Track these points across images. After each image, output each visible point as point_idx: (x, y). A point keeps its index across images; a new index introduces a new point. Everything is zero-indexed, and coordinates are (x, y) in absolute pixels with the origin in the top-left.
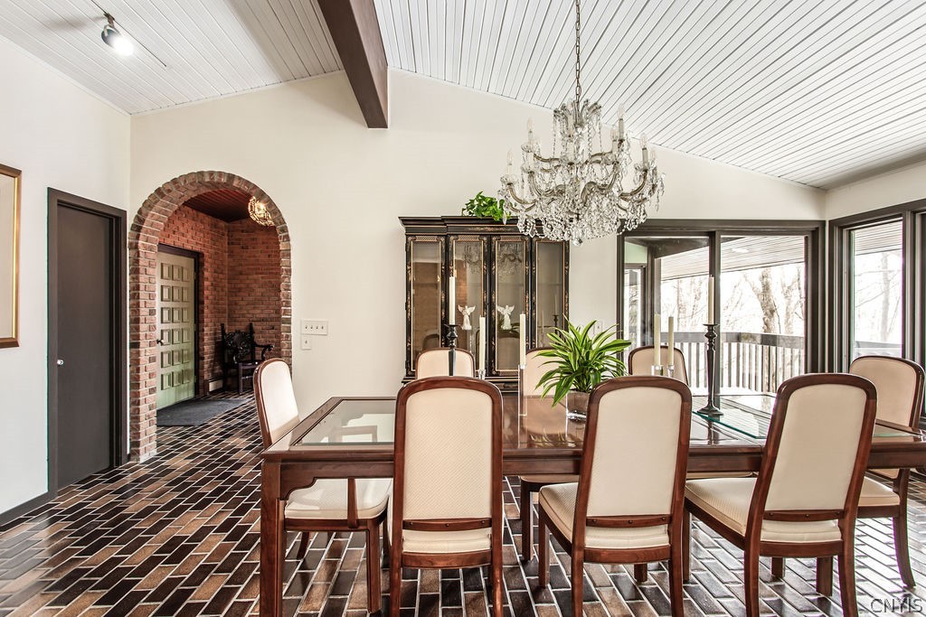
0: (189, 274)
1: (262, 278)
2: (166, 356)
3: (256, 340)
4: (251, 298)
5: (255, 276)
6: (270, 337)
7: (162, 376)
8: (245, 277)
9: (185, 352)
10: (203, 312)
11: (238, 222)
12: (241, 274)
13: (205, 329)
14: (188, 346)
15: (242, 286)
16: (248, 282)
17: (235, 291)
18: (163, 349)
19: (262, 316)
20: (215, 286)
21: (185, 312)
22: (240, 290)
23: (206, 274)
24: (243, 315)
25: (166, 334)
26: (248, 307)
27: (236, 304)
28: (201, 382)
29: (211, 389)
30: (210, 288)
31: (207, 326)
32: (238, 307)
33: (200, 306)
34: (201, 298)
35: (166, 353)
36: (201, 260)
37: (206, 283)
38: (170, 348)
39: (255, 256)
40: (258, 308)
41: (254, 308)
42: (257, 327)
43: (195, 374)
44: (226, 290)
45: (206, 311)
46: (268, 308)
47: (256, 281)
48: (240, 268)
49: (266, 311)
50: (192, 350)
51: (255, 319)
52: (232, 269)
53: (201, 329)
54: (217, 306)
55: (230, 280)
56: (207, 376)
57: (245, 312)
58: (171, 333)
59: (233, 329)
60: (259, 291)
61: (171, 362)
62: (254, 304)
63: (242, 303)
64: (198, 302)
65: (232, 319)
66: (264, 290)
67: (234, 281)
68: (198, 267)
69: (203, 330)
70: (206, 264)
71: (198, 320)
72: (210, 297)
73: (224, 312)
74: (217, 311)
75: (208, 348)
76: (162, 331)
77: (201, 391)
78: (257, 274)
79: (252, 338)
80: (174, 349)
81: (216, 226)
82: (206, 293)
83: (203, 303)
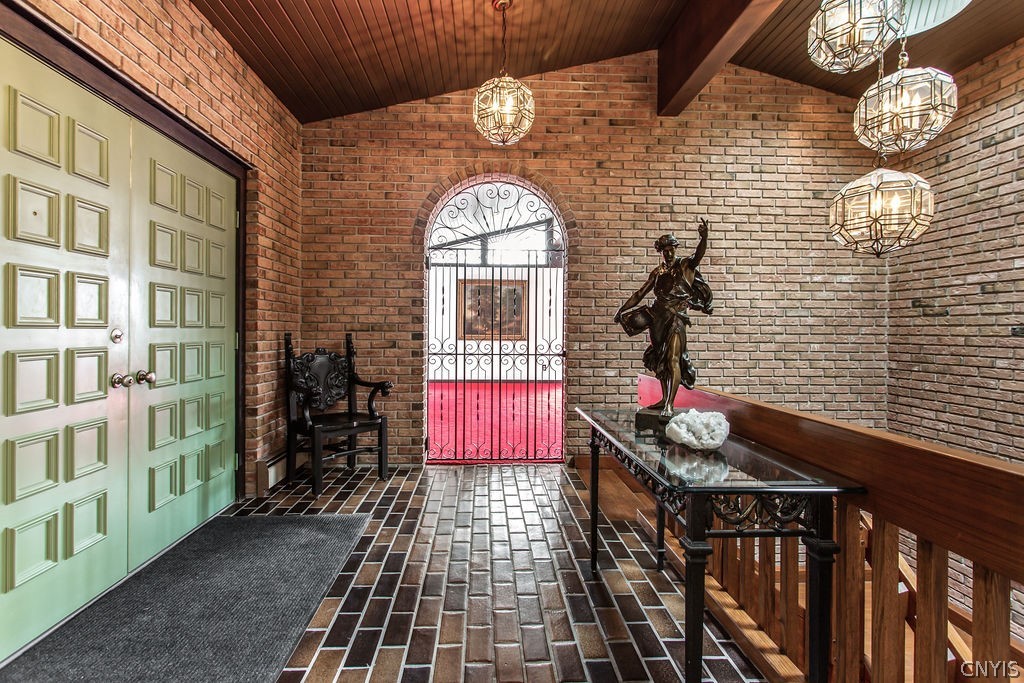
0: (224, 210)
1: (372, 241)
2: (163, 418)
3: (358, 370)
4: (349, 283)
5: (358, 237)
6: (389, 364)
7: (152, 472)
8: (338, 238)
9: (214, 400)
10: (255, 306)
11: (324, 123)
12: (329, 231)
13: (260, 344)
14: (223, 387)
15: (333, 256)
16: (342, 248)
17: (316, 268)
18: (155, 397)
19: (372, 319)
20: (280, 252)
21: (215, 303)
22: (326, 265)
23: (262, 219)
24: (333, 318)
25: (163, 357)
26: (344, 301)
27: (318, 294)
28: (250, 469)
29: (272, 483)
30: (270, 253)
31: (263, 338)
32: (323, 301)
33: (249, 292)
34: (250, 275)
35: (162, 407)
36: (251, 185)
37: (263, 241)
38: (174, 393)
39: (357, 196)
40: (363, 303)
41: (356, 303)
42: (361, 343)
43: (237, 451)
44: (299, 264)
45: (261, 303)
46: (383, 304)
47: (359, 247)
48: (326, 221)
49: (380, 310)
50: (230, 394)
51: (357, 326)
52: (310, 220)
53: (249, 343)
54: (282, 295)
55: (306, 243)
56: (261, 451)
57: (336, 311)
58: (179, 352)
59: (313, 345)
60: (364, 268)
61: (179, 430)
62: (355, 296)
63: (331, 292)
64: (243, 283)
65: (309, 327)
66: (374, 266)
67: (316, 247)
68: (244, 200)
69: (256, 348)
70: (262, 198)
71: (243, 324)
72: (270, 274)
73: (295, 311)
74: (283, 307)
75: (264, 389)
76: (152, 349)
77: (250, 486)
78: (361, 232)
79: (351, 367)
80: (186, 396)
81: (281, 120)
82: (262, 262)
83: (255, 284)
